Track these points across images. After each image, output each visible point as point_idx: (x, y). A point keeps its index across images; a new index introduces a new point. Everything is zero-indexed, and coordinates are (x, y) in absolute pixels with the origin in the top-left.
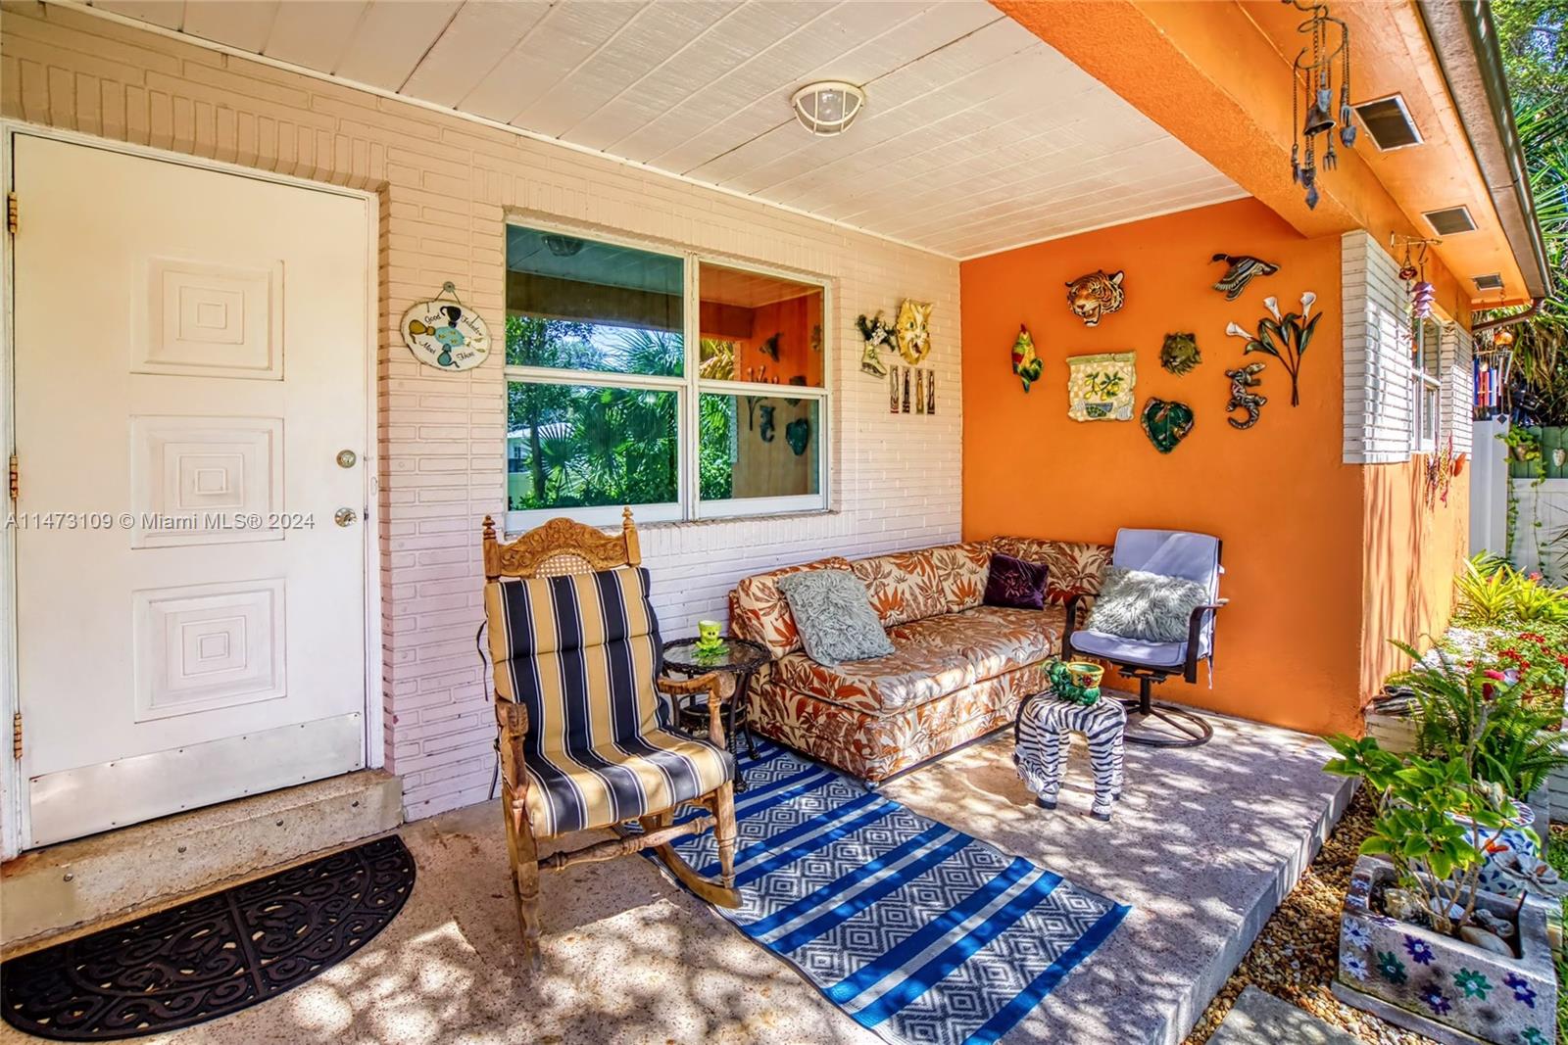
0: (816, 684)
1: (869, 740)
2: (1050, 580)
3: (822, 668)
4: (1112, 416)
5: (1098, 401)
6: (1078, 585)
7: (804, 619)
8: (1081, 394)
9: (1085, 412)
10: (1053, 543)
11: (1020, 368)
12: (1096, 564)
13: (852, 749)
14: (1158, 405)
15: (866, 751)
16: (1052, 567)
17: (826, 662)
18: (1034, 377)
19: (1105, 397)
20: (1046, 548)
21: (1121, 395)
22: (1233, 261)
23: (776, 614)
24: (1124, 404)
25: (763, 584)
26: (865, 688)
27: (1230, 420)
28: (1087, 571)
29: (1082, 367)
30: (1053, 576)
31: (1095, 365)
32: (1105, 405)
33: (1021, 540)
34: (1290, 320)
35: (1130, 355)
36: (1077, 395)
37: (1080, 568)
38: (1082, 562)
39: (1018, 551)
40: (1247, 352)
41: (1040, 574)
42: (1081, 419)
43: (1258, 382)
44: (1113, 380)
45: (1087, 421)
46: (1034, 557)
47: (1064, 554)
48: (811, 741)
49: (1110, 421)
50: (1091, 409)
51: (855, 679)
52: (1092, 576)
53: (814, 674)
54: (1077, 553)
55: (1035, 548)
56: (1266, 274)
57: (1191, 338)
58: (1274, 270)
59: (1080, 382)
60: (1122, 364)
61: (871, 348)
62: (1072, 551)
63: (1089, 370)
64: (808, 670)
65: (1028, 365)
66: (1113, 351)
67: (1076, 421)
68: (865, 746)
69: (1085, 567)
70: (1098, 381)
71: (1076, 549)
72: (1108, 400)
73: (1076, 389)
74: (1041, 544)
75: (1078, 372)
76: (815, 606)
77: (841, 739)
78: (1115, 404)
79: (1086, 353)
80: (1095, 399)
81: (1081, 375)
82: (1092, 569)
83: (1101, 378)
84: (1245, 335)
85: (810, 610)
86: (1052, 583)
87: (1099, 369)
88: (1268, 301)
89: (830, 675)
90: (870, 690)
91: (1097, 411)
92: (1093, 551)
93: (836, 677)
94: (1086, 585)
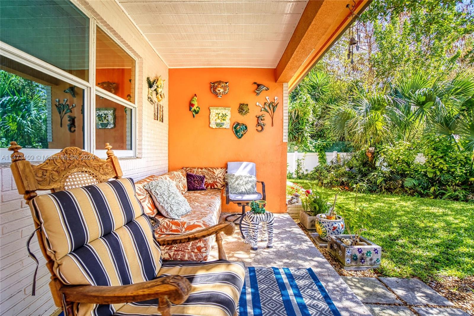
0: (174, 228)
1: (205, 245)
2: (205, 180)
3: (176, 220)
4: (224, 127)
5: (220, 122)
6: (215, 181)
7: (162, 201)
8: (214, 119)
9: (215, 125)
10: (205, 168)
11: (193, 109)
12: (221, 174)
13: (196, 251)
14: (238, 124)
15: (203, 250)
16: (206, 176)
17: (177, 218)
18: (197, 113)
19: (222, 120)
20: (204, 170)
21: (227, 120)
22: (259, 85)
23: (147, 201)
24: (227, 124)
25: (140, 188)
26: (201, 224)
27: (257, 130)
28: (219, 176)
29: (215, 110)
30: (206, 179)
31: (219, 110)
32: (222, 123)
33: (195, 168)
34: (272, 103)
35: (230, 108)
36: (213, 119)
37: (216, 175)
38: (217, 173)
39: (194, 172)
40: (261, 111)
41: (202, 179)
42: (214, 127)
43: (264, 119)
44: (224, 116)
45: (216, 128)
46: (200, 173)
47: (211, 171)
48: (172, 254)
49: (223, 128)
50: (217, 124)
51: (195, 221)
52: (220, 177)
53: (172, 224)
54: (215, 171)
55: (200, 170)
56: (266, 90)
57: (247, 105)
58: (268, 89)
59: (214, 115)
60: (227, 111)
61: (151, 91)
62: (213, 170)
63: (217, 112)
64: (168, 223)
65: (195, 108)
66: (225, 106)
67: (212, 128)
68: (203, 248)
69: (218, 175)
70: (220, 115)
71: (214, 169)
72: (223, 122)
73: (212, 117)
74: (202, 169)
75: (213, 112)
76: (166, 194)
77: (189, 248)
78: (225, 123)
79: (217, 106)
80: (218, 121)
81: (214, 113)
82: (220, 175)
83: (221, 115)
84: (261, 106)
85: (164, 196)
86: (206, 181)
87: (220, 112)
88: (267, 98)
89: (181, 222)
90: (203, 224)
91: (219, 125)
92: (220, 170)
93: (185, 223)
94: (218, 180)
